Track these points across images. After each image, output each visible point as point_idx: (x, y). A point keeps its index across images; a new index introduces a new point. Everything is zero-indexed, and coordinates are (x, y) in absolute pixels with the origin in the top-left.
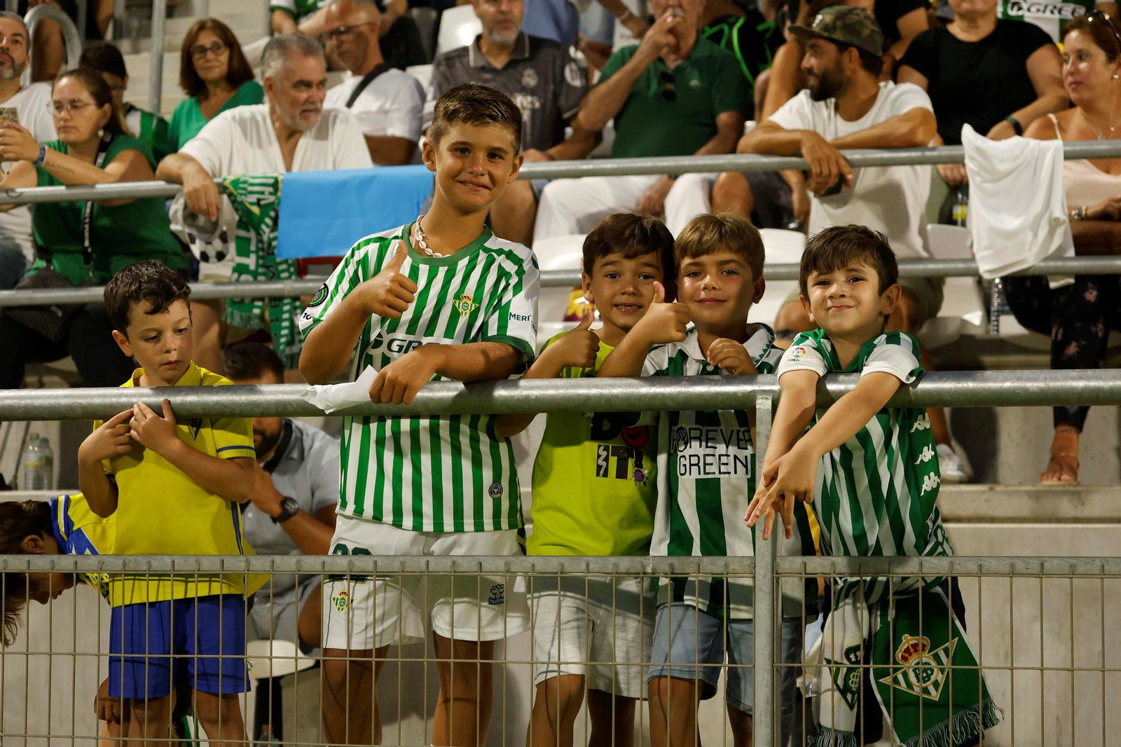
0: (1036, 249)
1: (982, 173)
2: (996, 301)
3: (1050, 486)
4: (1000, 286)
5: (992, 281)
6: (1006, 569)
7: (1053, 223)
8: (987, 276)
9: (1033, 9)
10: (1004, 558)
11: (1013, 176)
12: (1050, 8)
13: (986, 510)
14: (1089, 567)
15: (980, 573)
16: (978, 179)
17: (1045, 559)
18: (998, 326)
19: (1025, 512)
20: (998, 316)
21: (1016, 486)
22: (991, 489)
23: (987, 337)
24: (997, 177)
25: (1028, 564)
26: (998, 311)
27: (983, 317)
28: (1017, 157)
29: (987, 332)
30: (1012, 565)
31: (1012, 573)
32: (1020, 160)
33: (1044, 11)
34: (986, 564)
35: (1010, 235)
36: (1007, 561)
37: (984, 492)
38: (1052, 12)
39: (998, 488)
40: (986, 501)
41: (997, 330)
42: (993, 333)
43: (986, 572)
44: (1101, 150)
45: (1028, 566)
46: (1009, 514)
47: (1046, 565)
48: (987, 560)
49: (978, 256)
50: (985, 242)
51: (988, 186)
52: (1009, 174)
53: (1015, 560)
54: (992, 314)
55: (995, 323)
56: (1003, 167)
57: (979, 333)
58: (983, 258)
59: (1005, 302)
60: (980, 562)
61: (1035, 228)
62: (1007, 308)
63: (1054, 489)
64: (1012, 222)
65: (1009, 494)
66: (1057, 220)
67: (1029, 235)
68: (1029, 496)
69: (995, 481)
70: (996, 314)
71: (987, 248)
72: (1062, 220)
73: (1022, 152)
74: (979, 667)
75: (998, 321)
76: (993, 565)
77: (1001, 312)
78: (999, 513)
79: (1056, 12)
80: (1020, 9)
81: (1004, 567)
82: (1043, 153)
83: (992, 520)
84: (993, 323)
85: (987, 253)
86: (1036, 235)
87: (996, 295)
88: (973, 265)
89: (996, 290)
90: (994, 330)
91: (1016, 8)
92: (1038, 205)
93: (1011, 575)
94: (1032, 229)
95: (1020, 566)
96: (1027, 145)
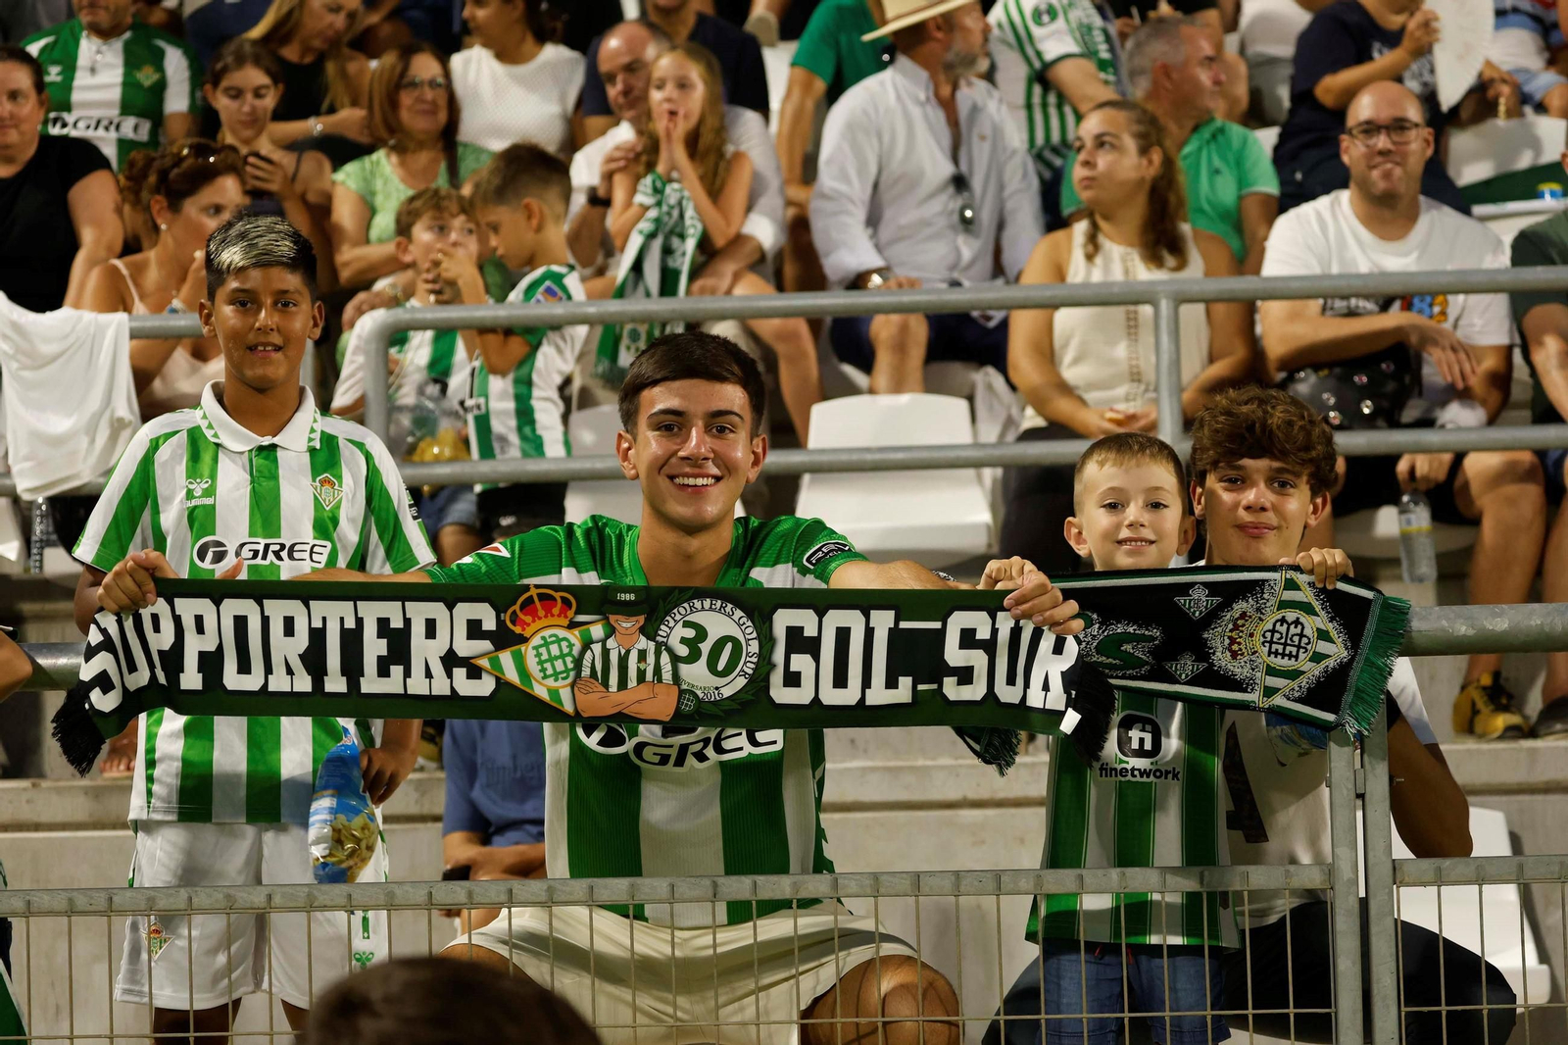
0: (93, 459)
1: (19, 357)
2: (38, 529)
3: (115, 779)
4: (44, 508)
5: (31, 503)
6: (63, 905)
7: (116, 425)
8: (26, 497)
9: (81, 125)
10: (60, 892)
11: (61, 360)
12: (105, 123)
13: (26, 814)
14: (171, 900)
15: (28, 912)
16: (15, 365)
17: (115, 891)
18: (41, 561)
19: (81, 816)
20: (42, 548)
21: (67, 780)
22: (34, 785)
23: (25, 577)
24: (41, 362)
25: (92, 898)
26: (41, 541)
27: (21, 550)
28: (66, 337)
29: (27, 570)
30: (71, 900)
31: (71, 911)
32: (71, 340)
33: (96, 128)
34: (35, 899)
35: (57, 441)
36: (64, 895)
37: (25, 789)
38: (107, 128)
39: (44, 784)
40: (28, 801)
41: (41, 567)
42: (34, 571)
43: (36, 910)
44: (180, 327)
45: (92, 902)
46: (60, 818)
47: (115, 898)
48: (38, 894)
49: (15, 470)
50: (24, 451)
51: (26, 374)
52: (55, 358)
53: (75, 894)
54: (33, 545)
55: (38, 557)
56: (48, 349)
57: (16, 571)
58: (21, 473)
59: (51, 529)
60: (28, 898)
61: (91, 430)
62: (54, 537)
63: (120, 783)
64: (60, 424)
65: (59, 791)
66: (120, 420)
67: (84, 441)
68: (86, 794)
69: (41, 775)
70: (38, 545)
71: (26, 459)
72: (126, 421)
73: (74, 328)
74: (27, 1037)
75: (41, 555)
76: (45, 901)
77: (46, 543)
78: (44, 818)
79: (112, 128)
80: (64, 125)
81: (60, 903)
82: (101, 331)
83: (37, 827)
84: (33, 558)
85: (27, 465)
86: (93, 441)
87: (38, 520)
88: (7, 482)
89: (38, 512)
90: (35, 567)
91: (58, 125)
92: (95, 402)
93: (69, 913)
94: (87, 433)
95: (81, 902)
96: (80, 319)
